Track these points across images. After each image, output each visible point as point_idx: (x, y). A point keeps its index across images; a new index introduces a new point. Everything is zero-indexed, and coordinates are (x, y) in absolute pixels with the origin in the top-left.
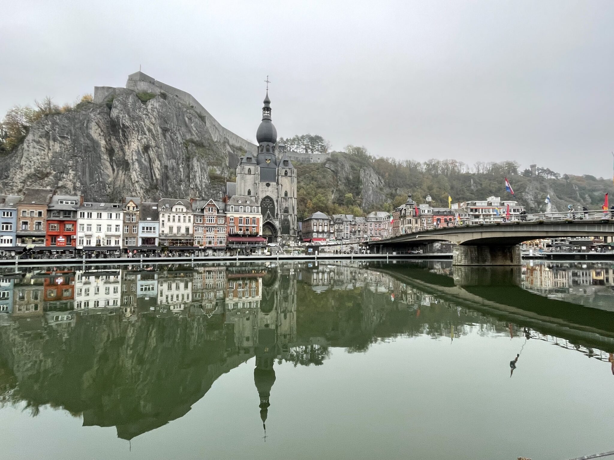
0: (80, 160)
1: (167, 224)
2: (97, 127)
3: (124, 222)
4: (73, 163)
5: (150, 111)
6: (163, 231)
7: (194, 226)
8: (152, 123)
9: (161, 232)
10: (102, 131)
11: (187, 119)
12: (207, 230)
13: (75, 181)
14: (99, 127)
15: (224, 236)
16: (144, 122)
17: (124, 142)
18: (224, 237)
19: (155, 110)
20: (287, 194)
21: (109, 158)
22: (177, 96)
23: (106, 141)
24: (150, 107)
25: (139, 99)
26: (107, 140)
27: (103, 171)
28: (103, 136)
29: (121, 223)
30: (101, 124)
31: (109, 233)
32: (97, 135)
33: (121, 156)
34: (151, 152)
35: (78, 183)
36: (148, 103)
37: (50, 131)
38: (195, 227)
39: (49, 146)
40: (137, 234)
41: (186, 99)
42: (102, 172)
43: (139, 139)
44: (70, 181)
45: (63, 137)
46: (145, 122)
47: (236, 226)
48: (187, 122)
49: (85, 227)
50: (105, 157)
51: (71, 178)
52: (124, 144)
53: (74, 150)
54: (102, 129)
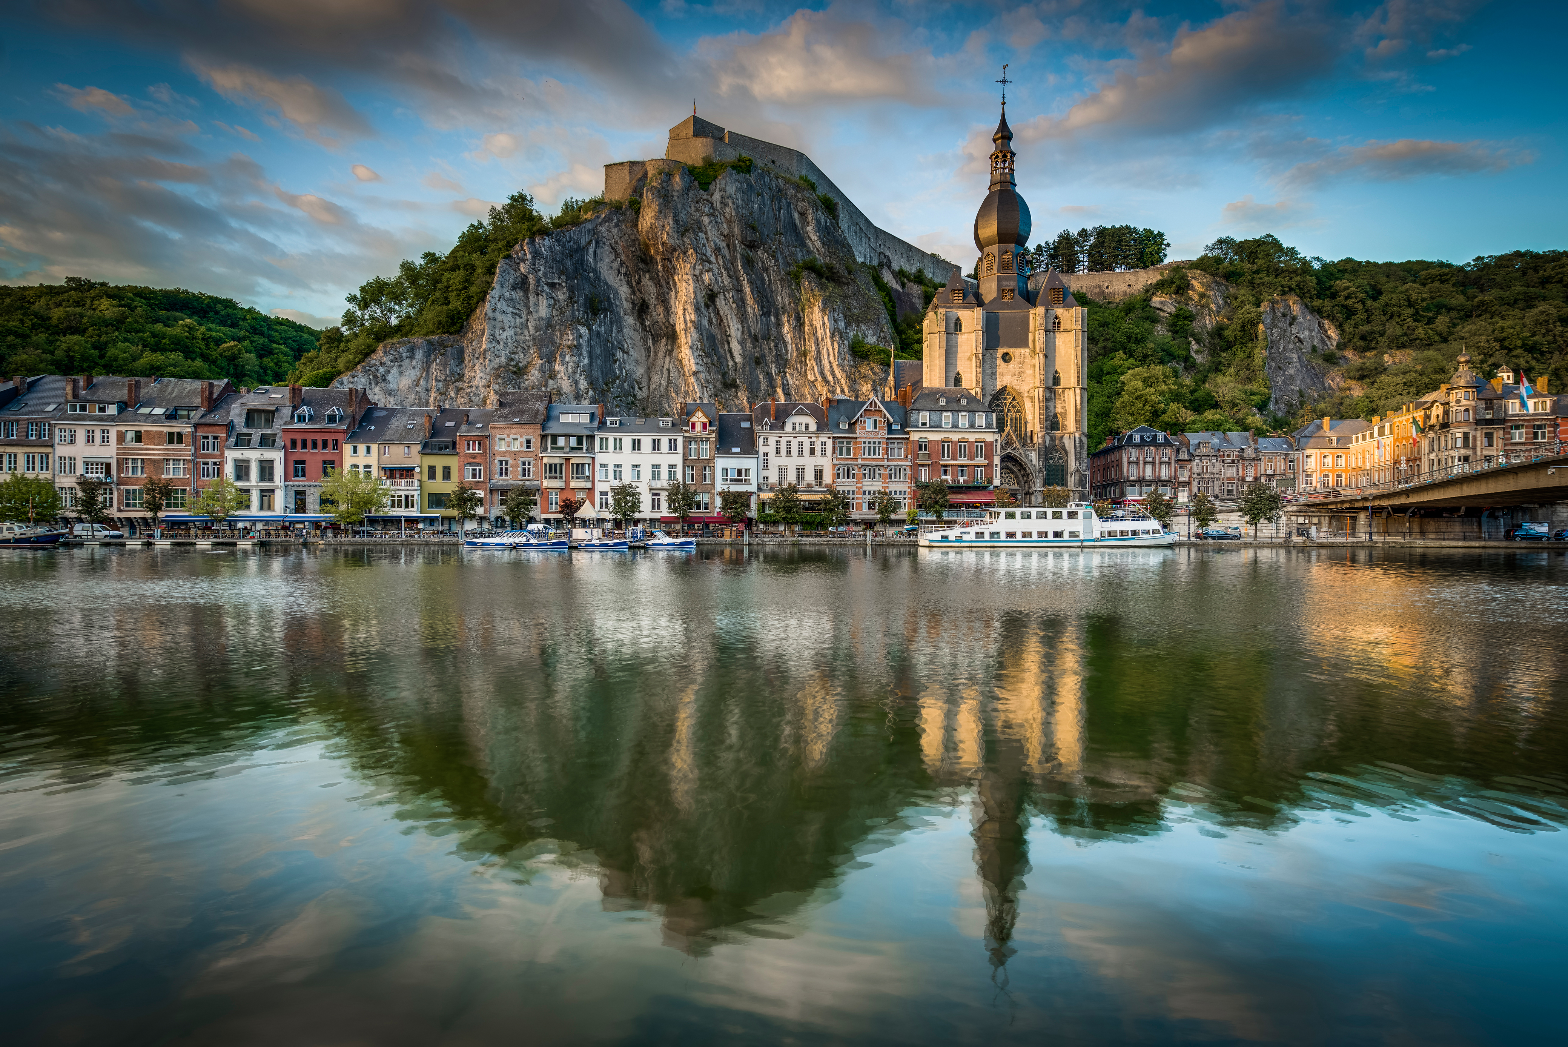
0: (584, 331)
1: (775, 462)
2: (612, 256)
3: (685, 459)
4: (573, 339)
5: (717, 205)
6: (766, 479)
7: (834, 465)
8: (722, 234)
9: (761, 481)
10: (622, 263)
11: (796, 215)
12: (865, 475)
13: (577, 377)
14: (617, 255)
15: (906, 489)
16: (706, 233)
17: (668, 283)
18: (905, 492)
19: (730, 201)
20: (1059, 378)
21: (638, 324)
22: (773, 162)
23: (631, 287)
24: (717, 196)
25: (695, 179)
26: (634, 284)
27: (627, 352)
28: (625, 274)
29: (677, 459)
30: (620, 249)
31: (657, 484)
32: (614, 273)
33: (662, 316)
34: (723, 302)
35: (582, 382)
36: (712, 187)
37: (529, 273)
38: (837, 467)
39: (527, 306)
40: (713, 484)
41: (794, 167)
42: (626, 356)
43: (697, 273)
45: (552, 286)
46: (709, 233)
47: (935, 464)
48: (798, 223)
49: (611, 469)
50: (630, 321)
51: (570, 370)
52: (666, 290)
53: (573, 311)
54: (624, 259)
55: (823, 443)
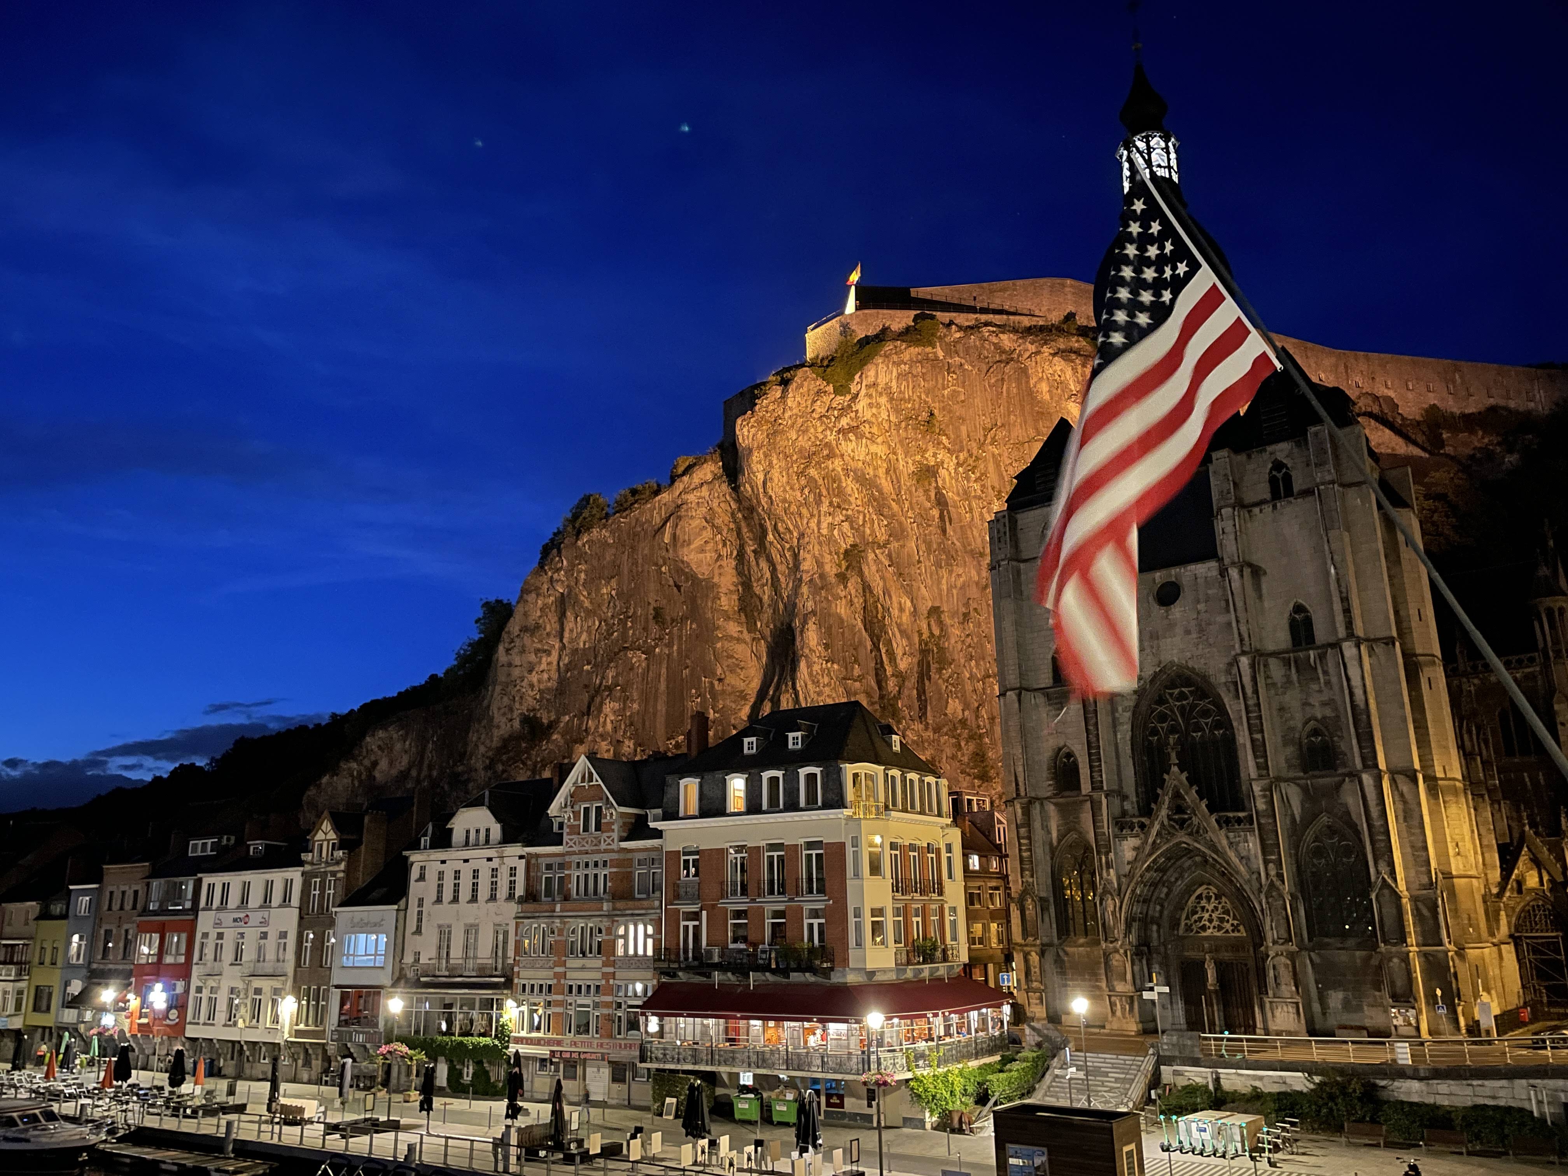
0: (637, 658)
1: (434, 918)
2: (708, 534)
3: (301, 916)
4: (618, 674)
6: (418, 955)
7: (517, 922)
9: (409, 960)
10: (725, 542)
12: (572, 944)
13: (619, 735)
14: (717, 531)
19: (884, 399)
20: (1308, 622)
25: (826, 383)
27: (720, 680)
29: (291, 918)
30: (719, 520)
32: (710, 557)
33: (779, 611)
34: (874, 566)
35: (627, 742)
36: (854, 383)
37: (564, 587)
39: (562, 637)
40: (331, 970)
42: (717, 686)
44: (603, 737)
45: (597, 598)
47: (712, 909)
50: (733, 628)
51: (609, 727)
53: (625, 629)
55: (513, 871)
